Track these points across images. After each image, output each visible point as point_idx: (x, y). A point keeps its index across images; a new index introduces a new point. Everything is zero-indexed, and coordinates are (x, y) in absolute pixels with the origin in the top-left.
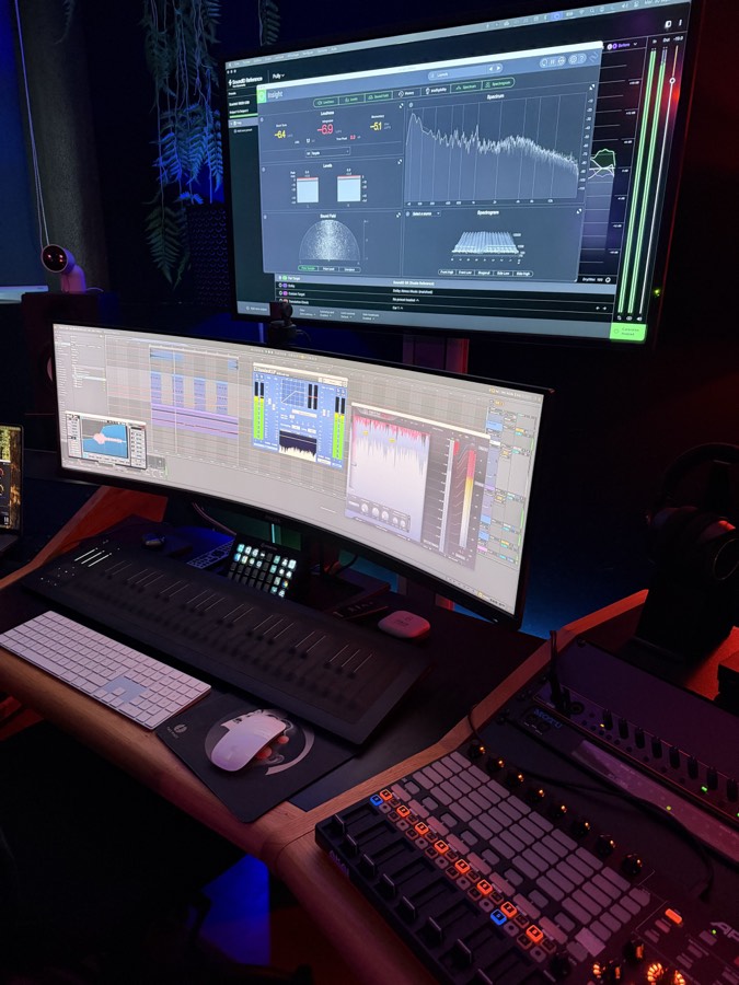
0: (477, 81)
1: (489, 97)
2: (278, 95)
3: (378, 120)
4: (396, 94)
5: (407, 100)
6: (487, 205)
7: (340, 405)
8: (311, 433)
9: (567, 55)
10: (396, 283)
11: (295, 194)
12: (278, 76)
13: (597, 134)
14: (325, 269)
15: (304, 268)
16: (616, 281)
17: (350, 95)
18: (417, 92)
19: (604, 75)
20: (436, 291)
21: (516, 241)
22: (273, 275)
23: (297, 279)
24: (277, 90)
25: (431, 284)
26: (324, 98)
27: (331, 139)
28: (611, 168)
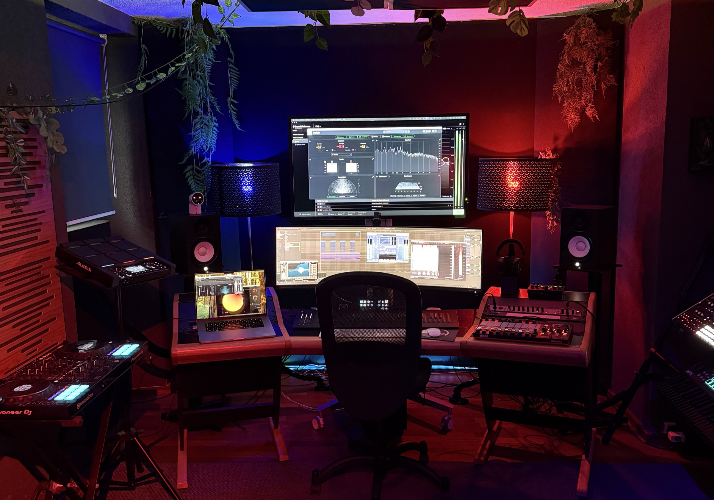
0: (401, 135)
1: (406, 140)
2: (318, 133)
3: (364, 145)
4: (370, 137)
5: (375, 139)
6: (408, 173)
7: (406, 242)
8: (393, 253)
9: (431, 130)
10: (373, 200)
11: (326, 169)
12: (318, 126)
13: (443, 153)
14: (340, 197)
15: (330, 197)
16: (453, 196)
17: (351, 135)
18: (379, 137)
19: (443, 136)
20: (390, 203)
21: (419, 185)
22: (314, 200)
23: (327, 201)
24: (317, 131)
25: (388, 200)
26: (340, 136)
27: (343, 150)
28: (448, 163)
